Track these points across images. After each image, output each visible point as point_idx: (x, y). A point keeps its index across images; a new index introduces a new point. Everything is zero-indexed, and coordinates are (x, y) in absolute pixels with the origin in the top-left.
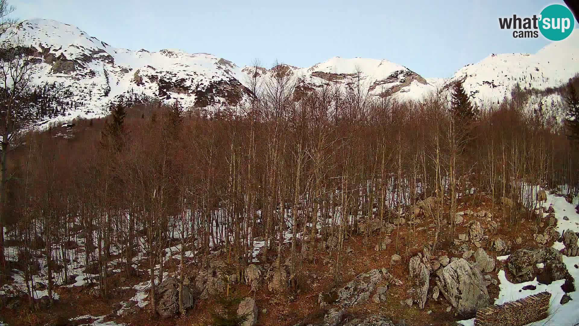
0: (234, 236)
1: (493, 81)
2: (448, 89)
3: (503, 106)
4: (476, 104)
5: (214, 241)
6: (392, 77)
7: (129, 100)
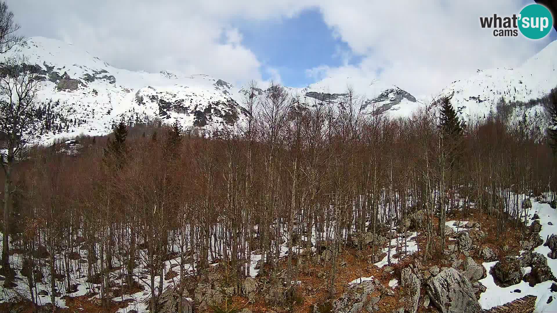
0: (232, 250)
1: (479, 96)
2: (436, 106)
3: (490, 119)
4: (463, 119)
5: (212, 255)
6: (382, 96)
7: (130, 119)
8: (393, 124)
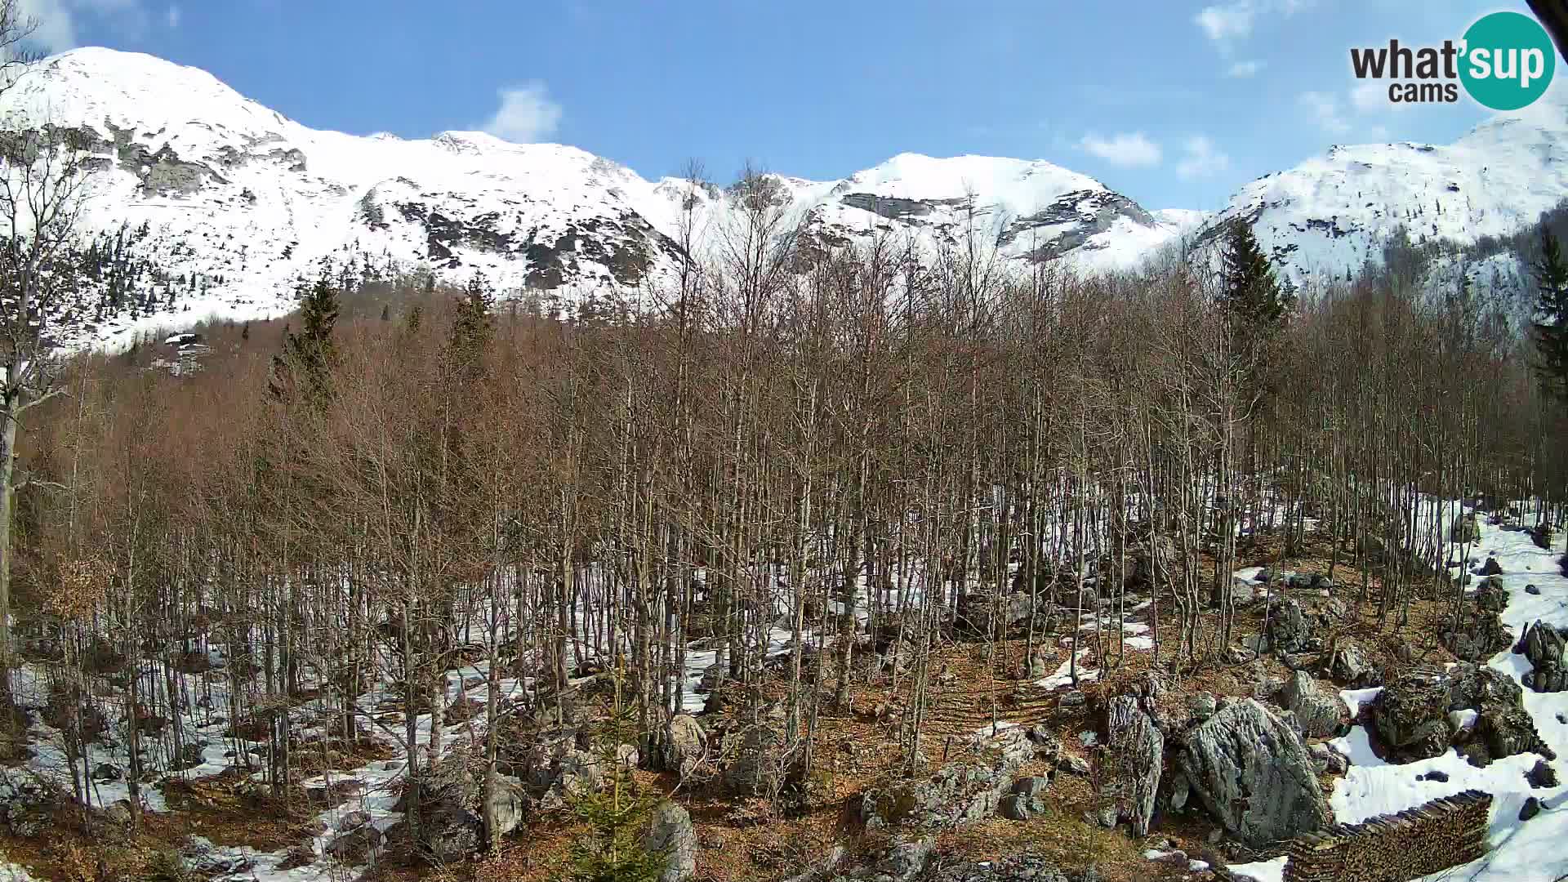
0: (632, 637)
1: (1334, 217)
2: (1212, 242)
3: (1363, 284)
4: (1287, 281)
5: (577, 651)
6: (1059, 208)
7: (346, 271)
8: (1088, 289)
